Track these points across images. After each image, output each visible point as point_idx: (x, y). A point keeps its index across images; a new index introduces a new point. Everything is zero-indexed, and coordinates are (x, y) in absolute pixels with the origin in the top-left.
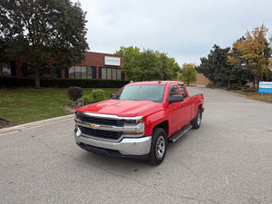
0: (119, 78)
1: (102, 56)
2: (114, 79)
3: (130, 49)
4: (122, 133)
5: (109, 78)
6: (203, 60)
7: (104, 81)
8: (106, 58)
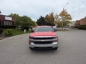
0: (12, 25)
1: (4, 16)
2: (9, 25)
3: (15, 15)
4: (52, 41)
5: (7, 25)
6: (38, 20)
7: (5, 26)
8: (6, 17)
